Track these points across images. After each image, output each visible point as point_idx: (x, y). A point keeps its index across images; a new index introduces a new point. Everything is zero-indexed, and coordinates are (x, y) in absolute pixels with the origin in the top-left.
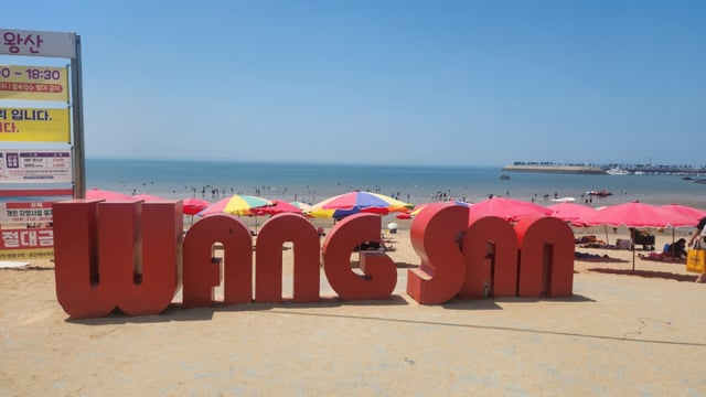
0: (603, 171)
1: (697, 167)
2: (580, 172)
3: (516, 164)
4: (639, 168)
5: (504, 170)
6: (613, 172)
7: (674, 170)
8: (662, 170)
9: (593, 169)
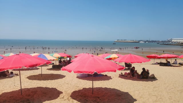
0: (138, 42)
1: (161, 41)
2: (133, 42)
3: (118, 40)
4: (147, 41)
5: (115, 42)
6: (141, 42)
7: (155, 42)
8: (152, 41)
9: (136, 41)
